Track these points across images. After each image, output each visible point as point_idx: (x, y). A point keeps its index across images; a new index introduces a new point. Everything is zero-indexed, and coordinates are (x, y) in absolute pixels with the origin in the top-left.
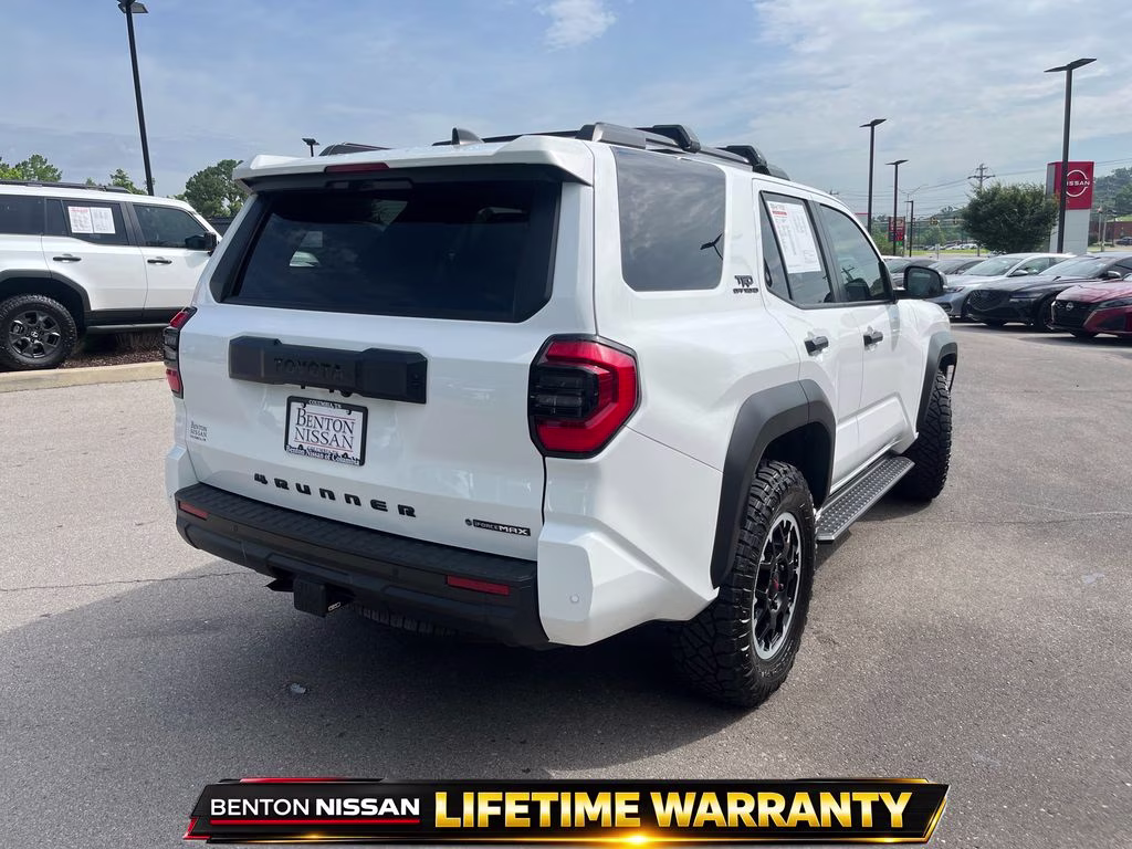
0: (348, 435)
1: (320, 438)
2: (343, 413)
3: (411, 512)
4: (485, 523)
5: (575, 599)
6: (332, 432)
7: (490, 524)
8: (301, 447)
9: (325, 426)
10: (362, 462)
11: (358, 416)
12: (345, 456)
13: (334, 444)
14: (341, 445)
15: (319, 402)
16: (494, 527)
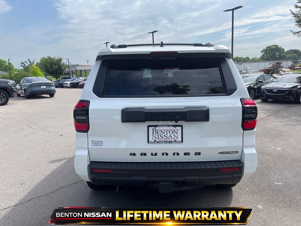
0: (176, 134)
1: (164, 137)
2: (173, 128)
3: (199, 154)
4: (225, 152)
5: (253, 167)
6: (169, 135)
7: (227, 152)
8: (155, 141)
9: (165, 133)
10: (182, 141)
11: (179, 128)
12: (175, 141)
13: (170, 138)
14: (173, 138)
15: (162, 126)
16: (228, 153)
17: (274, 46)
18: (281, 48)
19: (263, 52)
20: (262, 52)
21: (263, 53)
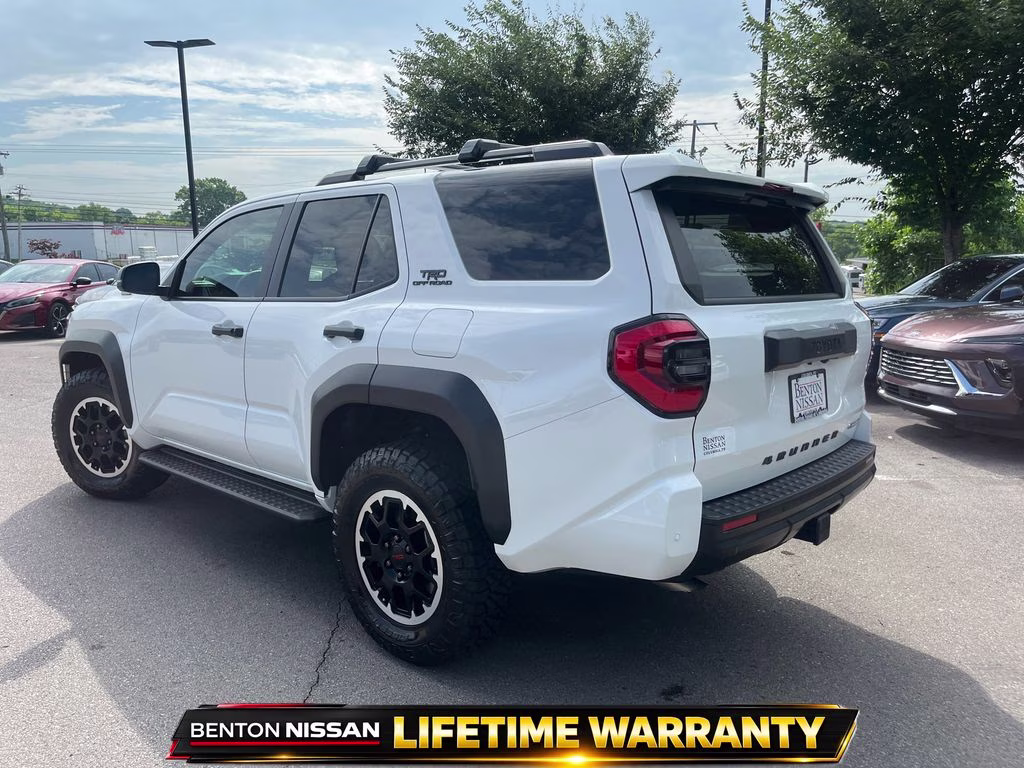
0: (820, 392)
1: (809, 402)
3: (836, 434)
6: (813, 395)
8: (800, 415)
9: (810, 391)
10: (827, 408)
11: (822, 376)
12: (821, 409)
13: (815, 402)
17: (213, 181)
18: (234, 188)
19: (184, 199)
20: (178, 196)
21: (182, 202)
